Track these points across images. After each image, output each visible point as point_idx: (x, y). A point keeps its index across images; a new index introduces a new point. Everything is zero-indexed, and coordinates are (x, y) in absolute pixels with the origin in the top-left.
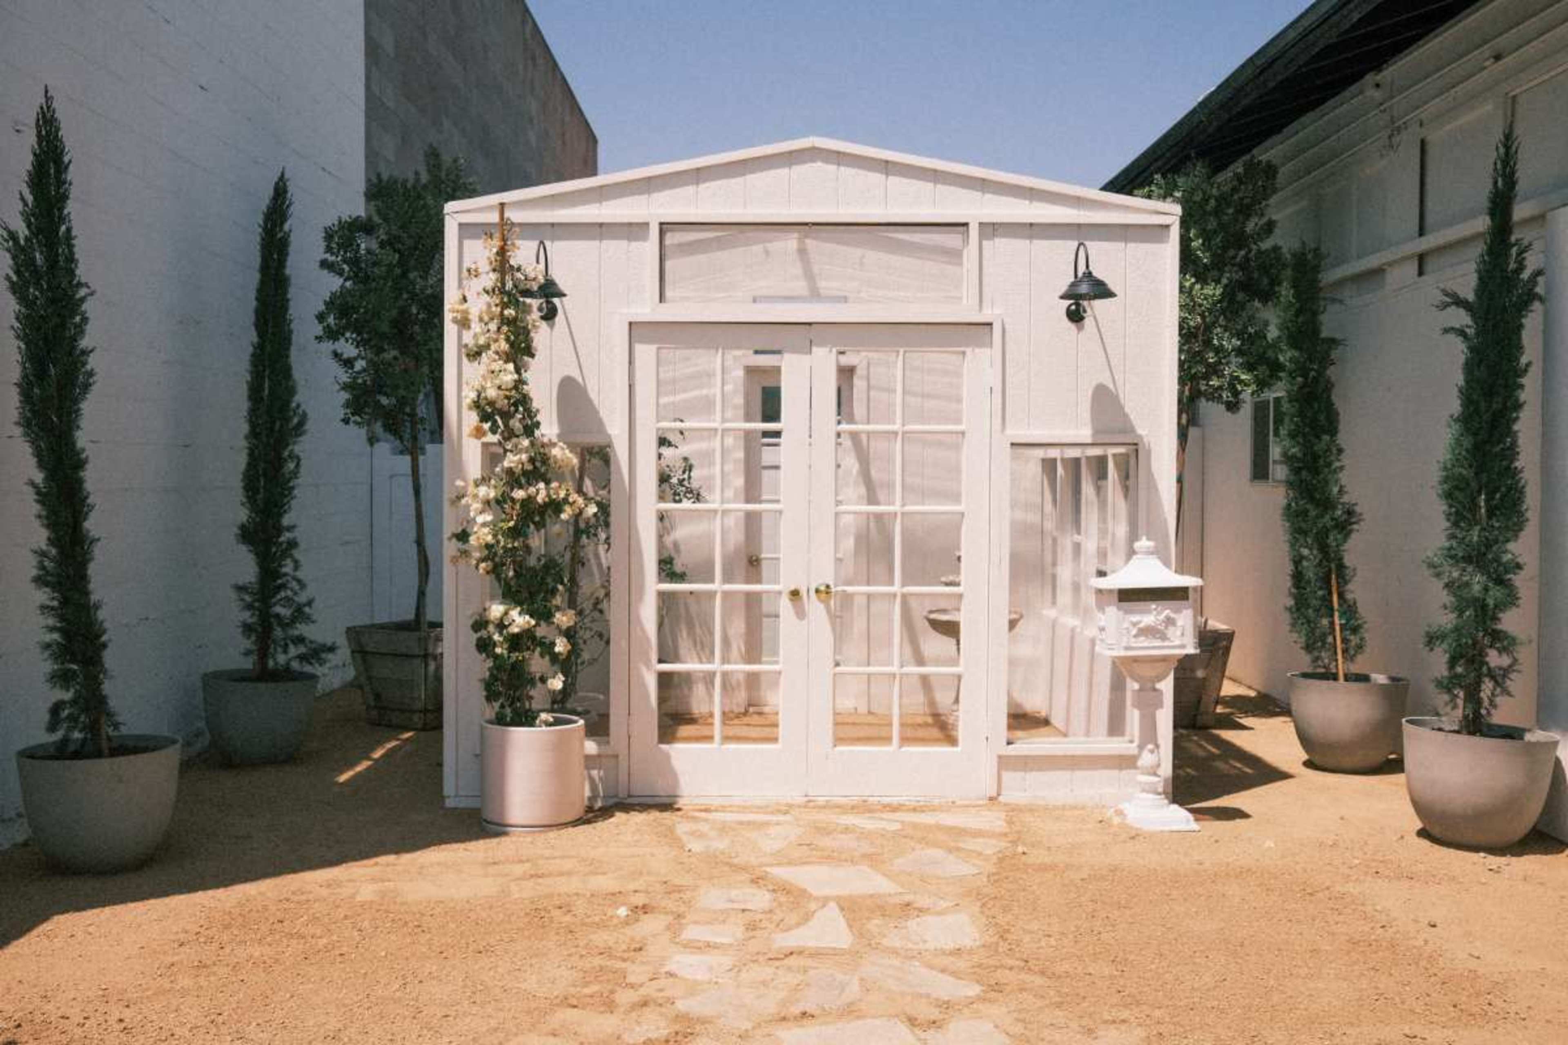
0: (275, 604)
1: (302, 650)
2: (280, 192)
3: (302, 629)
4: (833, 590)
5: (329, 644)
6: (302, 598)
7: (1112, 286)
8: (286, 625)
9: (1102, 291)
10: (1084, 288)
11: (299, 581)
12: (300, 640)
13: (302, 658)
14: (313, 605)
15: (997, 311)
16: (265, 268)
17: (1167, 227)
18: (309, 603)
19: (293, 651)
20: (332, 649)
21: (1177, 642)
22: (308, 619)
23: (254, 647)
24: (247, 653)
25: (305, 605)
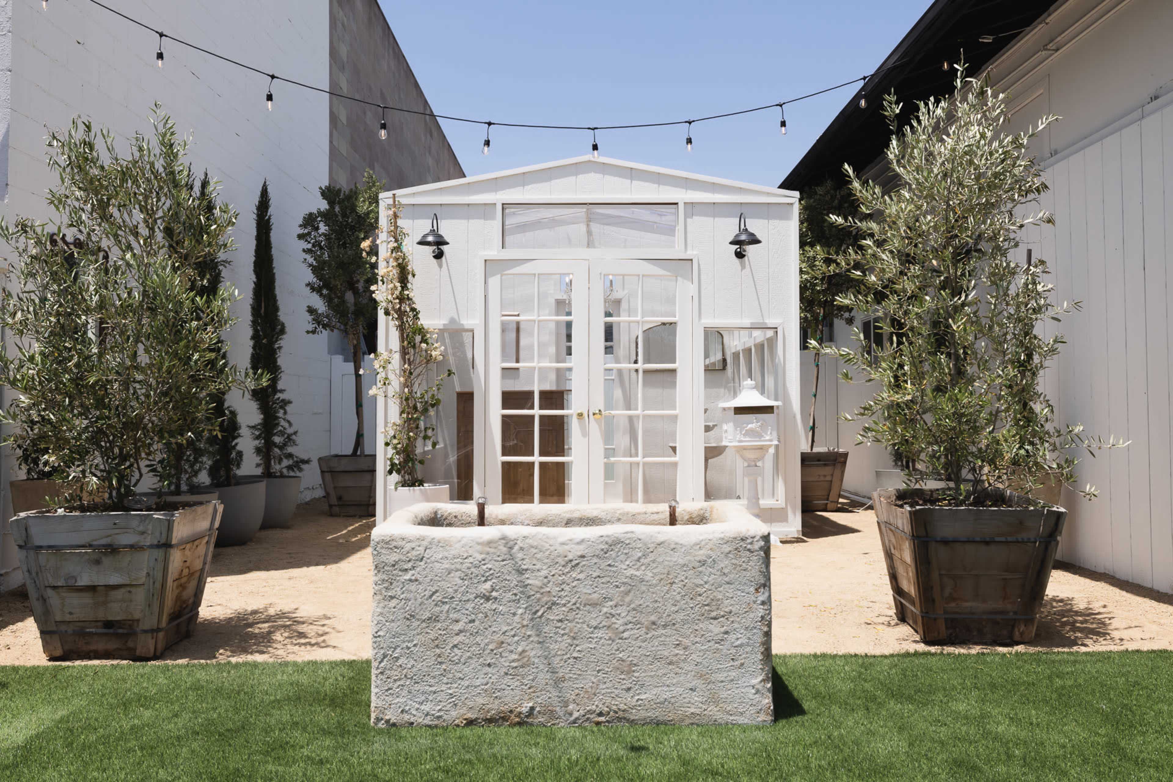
0: (275, 434)
1: (291, 462)
2: (264, 193)
3: (290, 450)
4: (603, 413)
5: (306, 459)
6: (290, 431)
7: (759, 237)
8: (282, 448)
9: (754, 241)
10: (743, 237)
11: (289, 422)
12: (290, 456)
13: (290, 468)
14: (298, 434)
15: (695, 253)
16: (258, 238)
17: (792, 204)
18: (295, 433)
19: (286, 463)
20: (307, 462)
21: (768, 438)
22: (295, 443)
23: (261, 462)
24: (258, 465)
25: (292, 434)
